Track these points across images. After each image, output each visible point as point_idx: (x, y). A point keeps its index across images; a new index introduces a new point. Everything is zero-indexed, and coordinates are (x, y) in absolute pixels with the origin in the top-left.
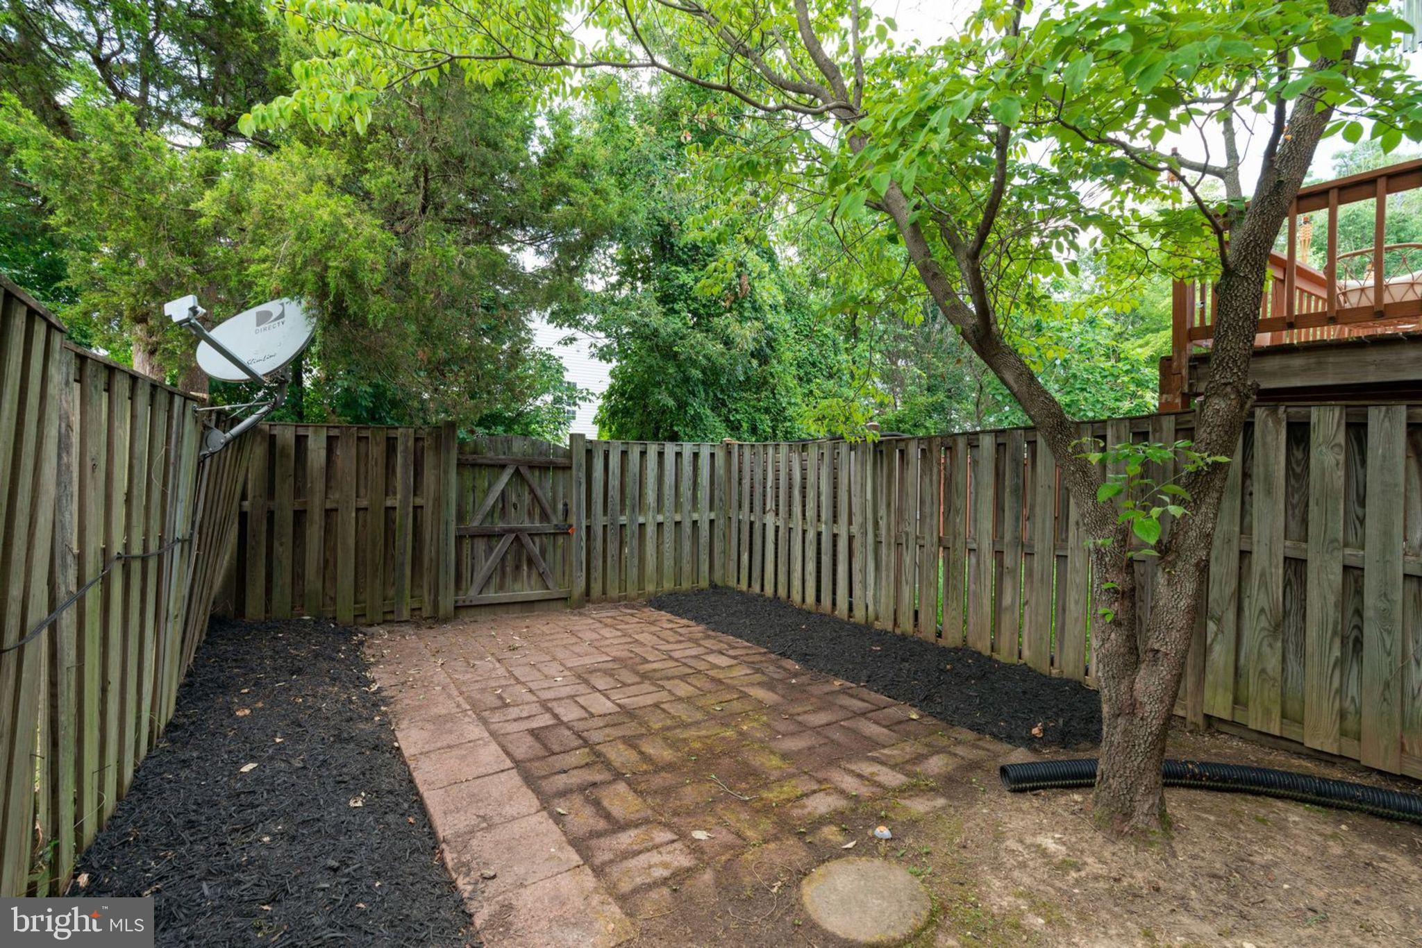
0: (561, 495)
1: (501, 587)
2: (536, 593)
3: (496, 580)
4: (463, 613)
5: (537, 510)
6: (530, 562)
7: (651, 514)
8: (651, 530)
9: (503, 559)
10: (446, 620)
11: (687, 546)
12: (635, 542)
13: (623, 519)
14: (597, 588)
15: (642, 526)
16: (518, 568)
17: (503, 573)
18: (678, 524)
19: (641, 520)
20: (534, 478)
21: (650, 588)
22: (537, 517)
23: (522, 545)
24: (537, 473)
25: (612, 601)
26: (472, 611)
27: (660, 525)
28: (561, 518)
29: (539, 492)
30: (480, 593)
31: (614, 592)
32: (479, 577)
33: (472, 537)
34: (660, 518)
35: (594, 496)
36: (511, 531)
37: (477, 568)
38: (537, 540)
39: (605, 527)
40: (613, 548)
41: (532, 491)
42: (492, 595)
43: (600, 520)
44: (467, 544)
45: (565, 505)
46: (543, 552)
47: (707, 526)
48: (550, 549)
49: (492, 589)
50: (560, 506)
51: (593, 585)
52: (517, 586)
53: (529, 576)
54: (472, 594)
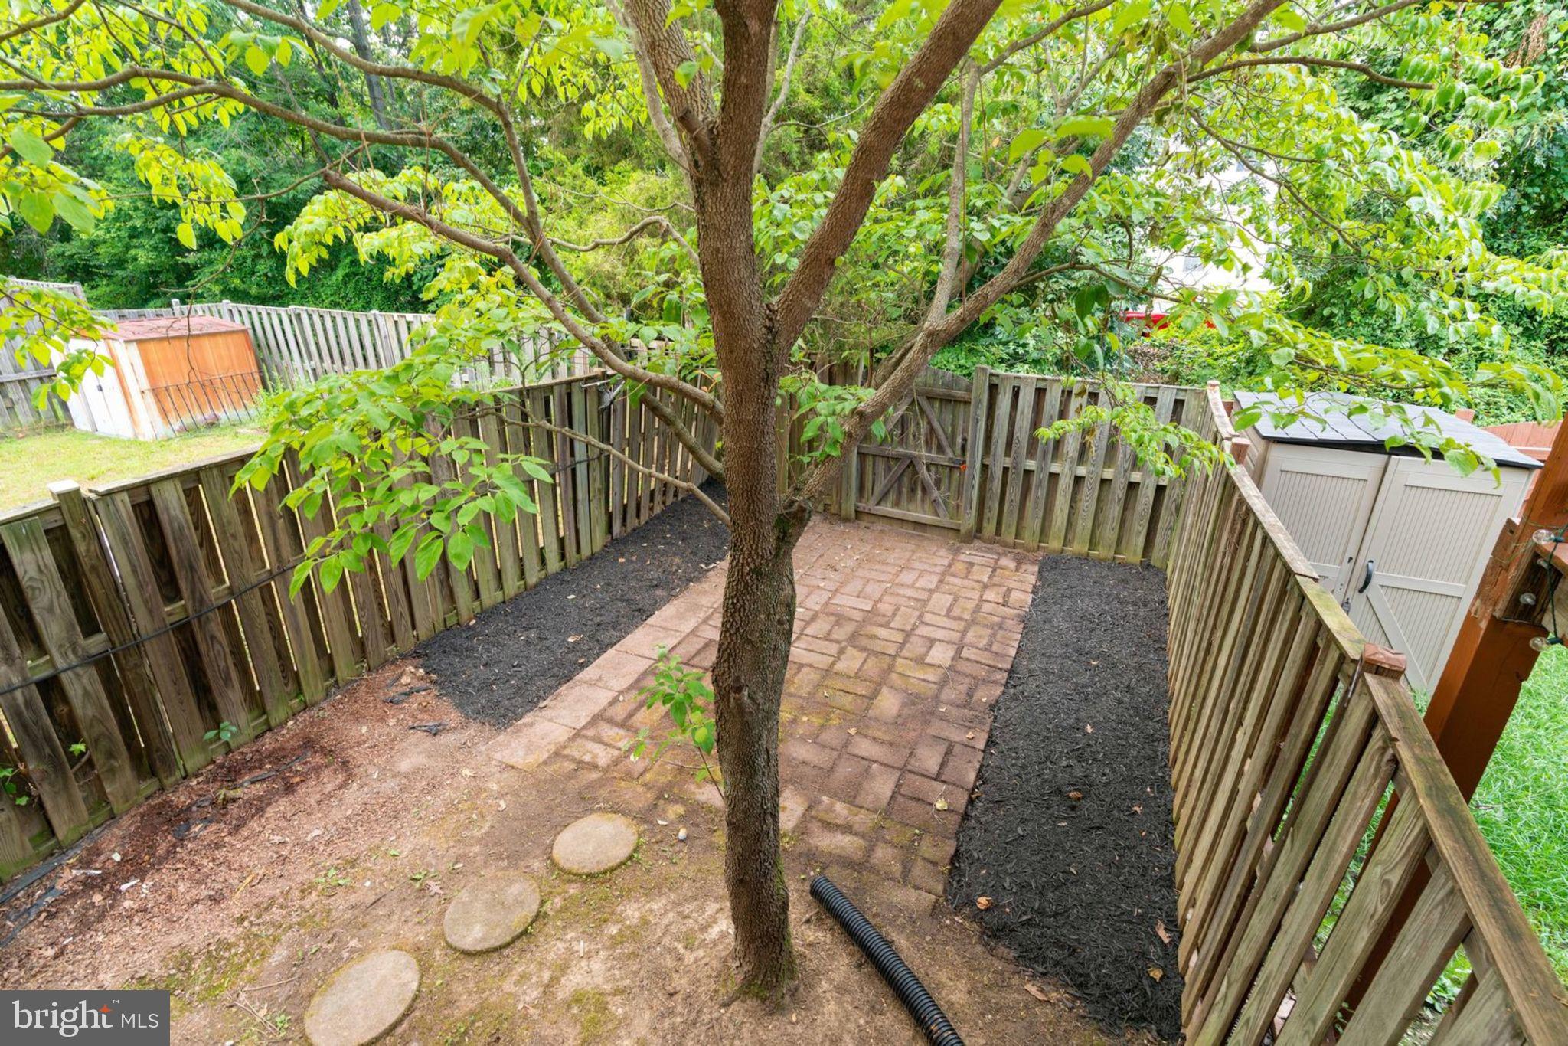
0: (960, 428)
1: (897, 504)
2: (927, 517)
3: (892, 497)
4: (865, 517)
5: (935, 441)
6: (924, 490)
7: (1067, 465)
8: (1065, 484)
9: (900, 478)
10: (846, 520)
11: (1114, 511)
12: (1042, 493)
13: (1031, 464)
14: (989, 528)
15: (1054, 477)
16: (913, 490)
17: (900, 493)
18: (1104, 481)
19: (1055, 468)
20: (933, 411)
21: (1055, 544)
22: (934, 447)
23: (916, 472)
24: (937, 404)
25: (1005, 545)
26: (873, 519)
27: (1078, 480)
28: (959, 451)
29: (936, 425)
30: (878, 504)
31: (1009, 536)
32: (878, 490)
33: (874, 456)
34: (1082, 471)
35: (995, 435)
36: (907, 456)
37: (877, 484)
38: (933, 469)
39: (1006, 469)
40: (1014, 493)
41: (929, 423)
42: (887, 509)
43: (1000, 461)
44: (869, 461)
45: (965, 440)
46: (938, 483)
47: (1151, 493)
48: (945, 481)
49: (889, 504)
50: (959, 440)
51: (985, 524)
52: (911, 507)
53: (923, 501)
54: (869, 505)
